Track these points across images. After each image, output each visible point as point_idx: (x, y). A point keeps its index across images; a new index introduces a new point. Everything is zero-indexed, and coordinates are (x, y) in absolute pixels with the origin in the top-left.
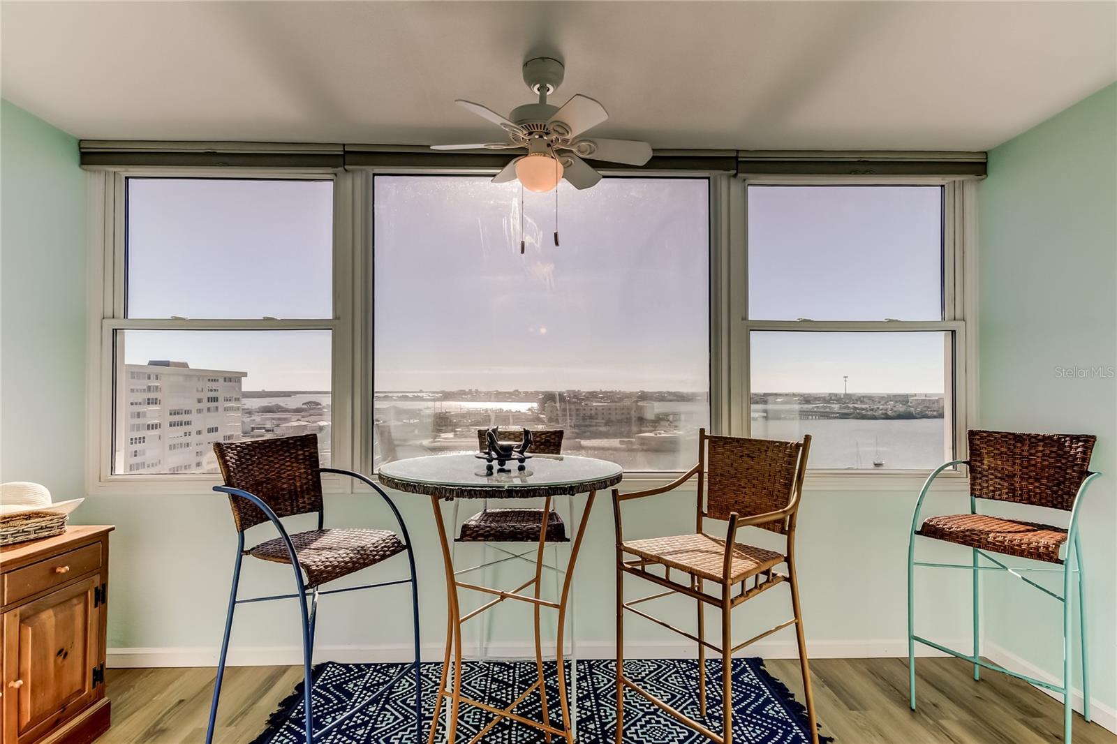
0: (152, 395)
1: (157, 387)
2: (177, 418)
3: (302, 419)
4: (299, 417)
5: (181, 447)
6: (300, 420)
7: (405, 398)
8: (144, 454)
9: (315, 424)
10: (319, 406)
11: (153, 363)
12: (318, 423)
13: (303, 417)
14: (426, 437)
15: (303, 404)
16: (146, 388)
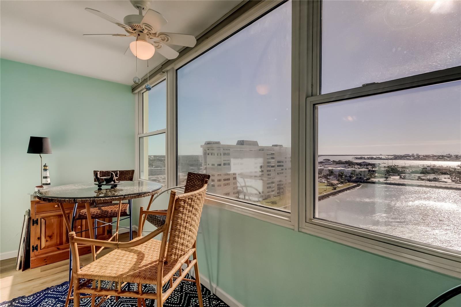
0: (272, 156)
1: (274, 153)
2: (279, 164)
3: (322, 166)
4: (321, 165)
5: (281, 174)
6: (321, 167)
7: (372, 158)
8: (270, 175)
9: (327, 168)
10: (330, 161)
11: (273, 146)
12: (329, 168)
13: (323, 165)
14: (382, 177)
15: (323, 160)
16: (271, 154)
